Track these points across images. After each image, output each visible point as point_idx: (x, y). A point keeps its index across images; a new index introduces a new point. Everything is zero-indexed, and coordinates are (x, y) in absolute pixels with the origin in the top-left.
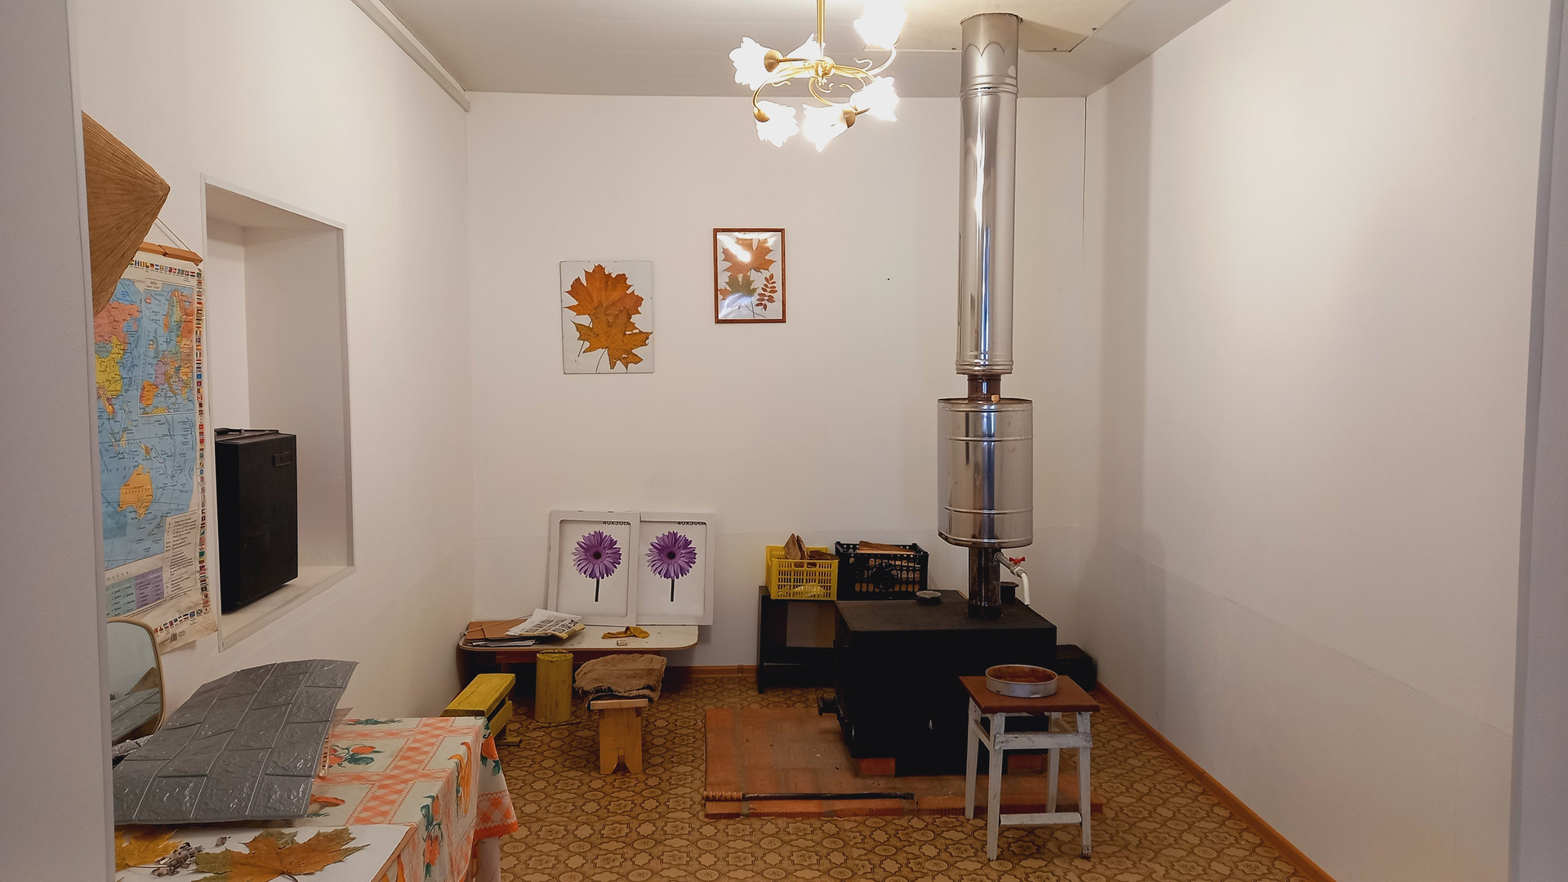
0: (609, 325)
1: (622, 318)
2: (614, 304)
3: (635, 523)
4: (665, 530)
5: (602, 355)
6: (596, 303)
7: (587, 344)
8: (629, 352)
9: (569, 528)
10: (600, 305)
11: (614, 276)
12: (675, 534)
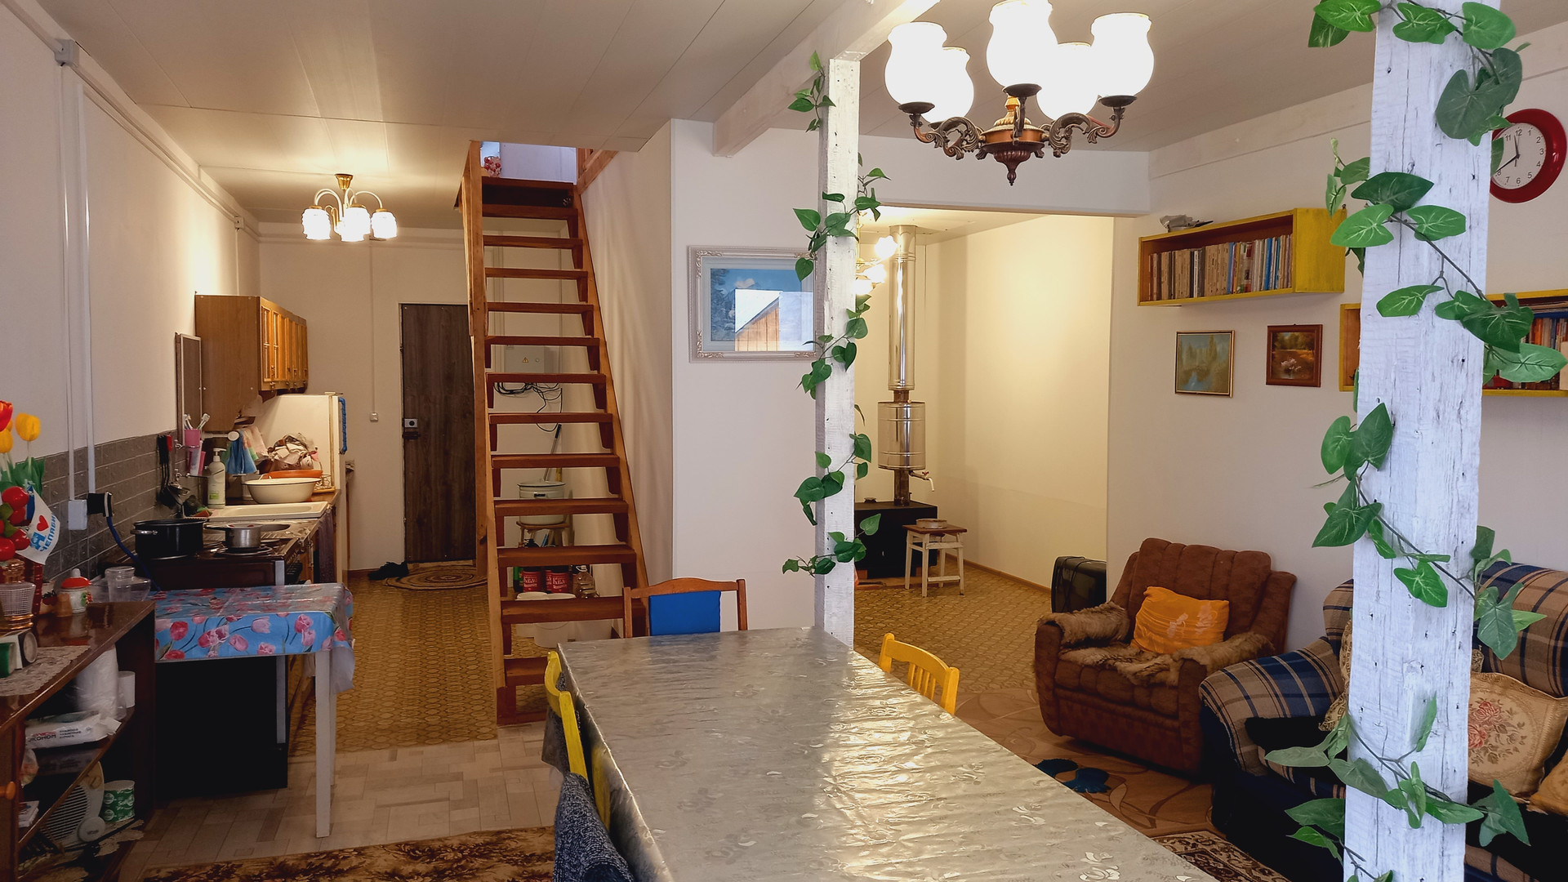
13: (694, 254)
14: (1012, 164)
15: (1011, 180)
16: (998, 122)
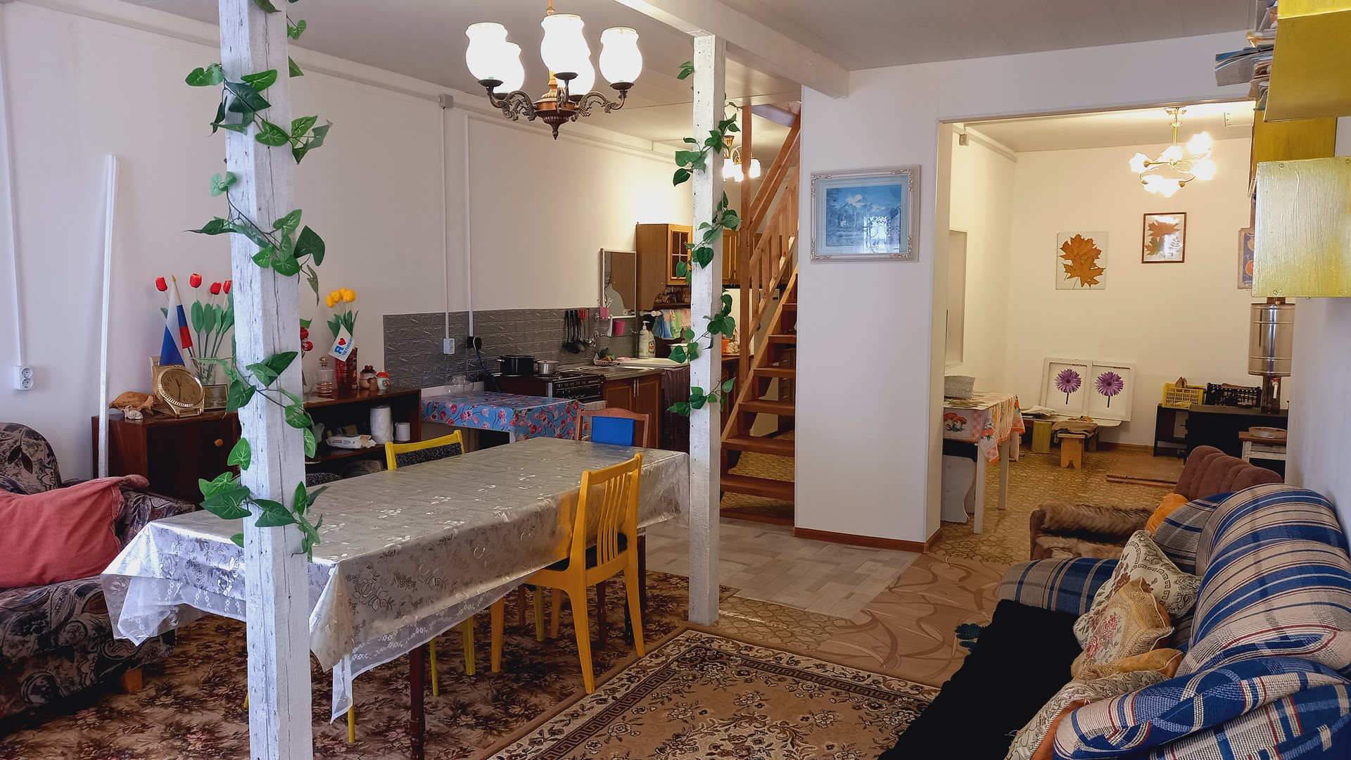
0: (1082, 265)
1: (1090, 261)
2: (1085, 254)
3: (1090, 366)
4: (1107, 371)
5: (1077, 280)
6: (1075, 254)
7: (1069, 274)
8: (1092, 279)
9: (1053, 366)
10: (1078, 254)
11: (1086, 240)
12: (1112, 373)
13: (816, 178)
14: (555, 125)
15: (556, 136)
16: (543, 96)
